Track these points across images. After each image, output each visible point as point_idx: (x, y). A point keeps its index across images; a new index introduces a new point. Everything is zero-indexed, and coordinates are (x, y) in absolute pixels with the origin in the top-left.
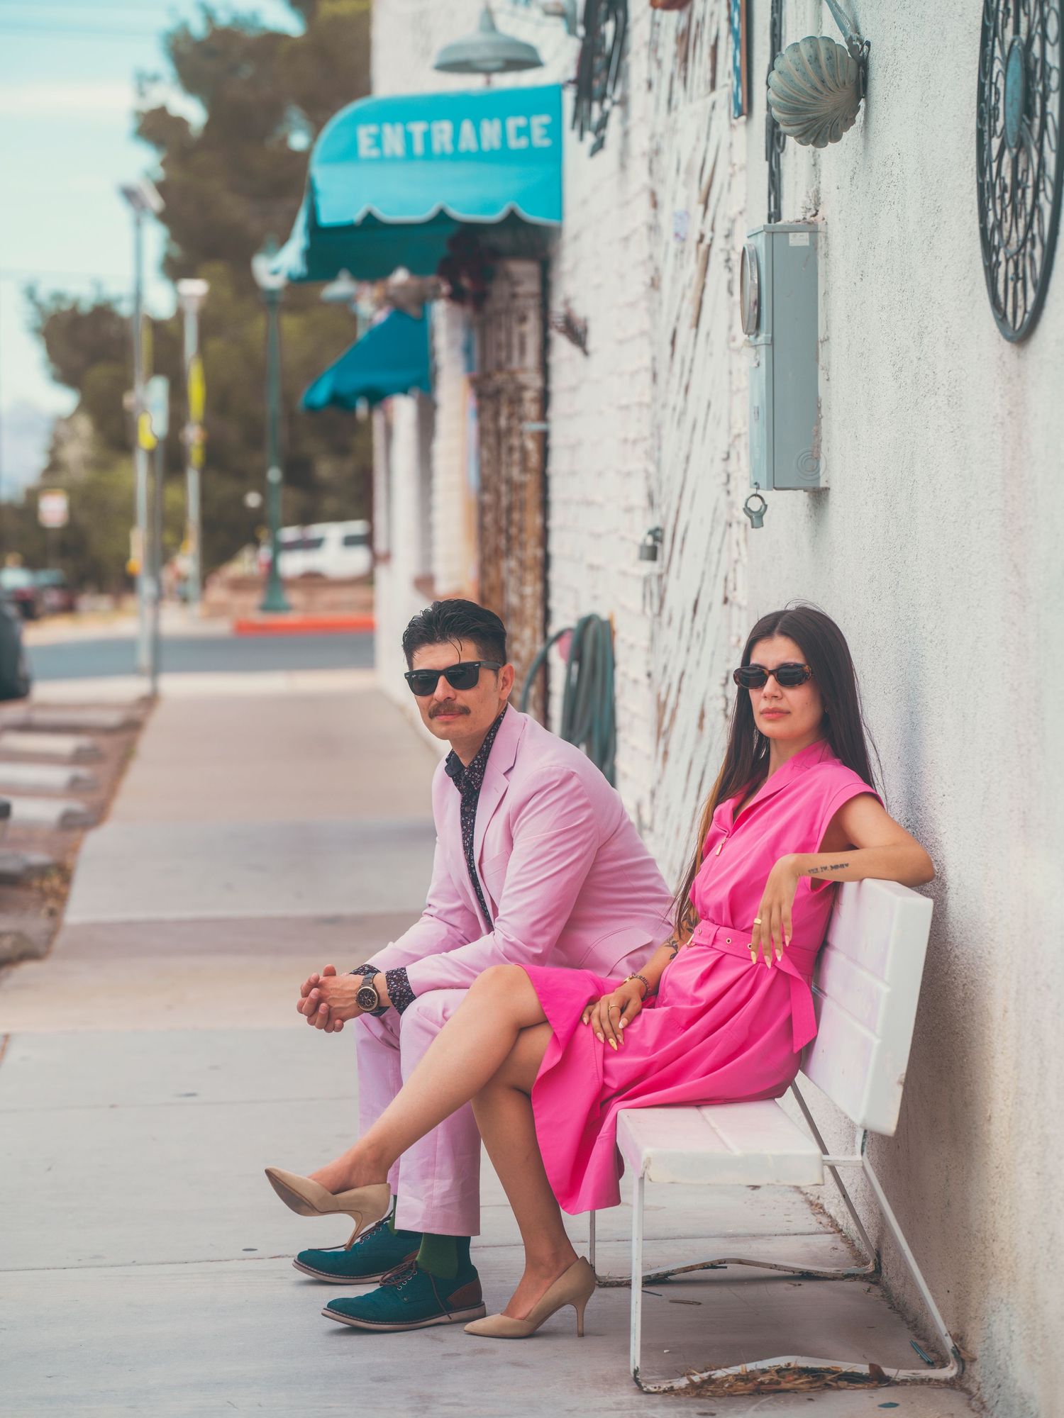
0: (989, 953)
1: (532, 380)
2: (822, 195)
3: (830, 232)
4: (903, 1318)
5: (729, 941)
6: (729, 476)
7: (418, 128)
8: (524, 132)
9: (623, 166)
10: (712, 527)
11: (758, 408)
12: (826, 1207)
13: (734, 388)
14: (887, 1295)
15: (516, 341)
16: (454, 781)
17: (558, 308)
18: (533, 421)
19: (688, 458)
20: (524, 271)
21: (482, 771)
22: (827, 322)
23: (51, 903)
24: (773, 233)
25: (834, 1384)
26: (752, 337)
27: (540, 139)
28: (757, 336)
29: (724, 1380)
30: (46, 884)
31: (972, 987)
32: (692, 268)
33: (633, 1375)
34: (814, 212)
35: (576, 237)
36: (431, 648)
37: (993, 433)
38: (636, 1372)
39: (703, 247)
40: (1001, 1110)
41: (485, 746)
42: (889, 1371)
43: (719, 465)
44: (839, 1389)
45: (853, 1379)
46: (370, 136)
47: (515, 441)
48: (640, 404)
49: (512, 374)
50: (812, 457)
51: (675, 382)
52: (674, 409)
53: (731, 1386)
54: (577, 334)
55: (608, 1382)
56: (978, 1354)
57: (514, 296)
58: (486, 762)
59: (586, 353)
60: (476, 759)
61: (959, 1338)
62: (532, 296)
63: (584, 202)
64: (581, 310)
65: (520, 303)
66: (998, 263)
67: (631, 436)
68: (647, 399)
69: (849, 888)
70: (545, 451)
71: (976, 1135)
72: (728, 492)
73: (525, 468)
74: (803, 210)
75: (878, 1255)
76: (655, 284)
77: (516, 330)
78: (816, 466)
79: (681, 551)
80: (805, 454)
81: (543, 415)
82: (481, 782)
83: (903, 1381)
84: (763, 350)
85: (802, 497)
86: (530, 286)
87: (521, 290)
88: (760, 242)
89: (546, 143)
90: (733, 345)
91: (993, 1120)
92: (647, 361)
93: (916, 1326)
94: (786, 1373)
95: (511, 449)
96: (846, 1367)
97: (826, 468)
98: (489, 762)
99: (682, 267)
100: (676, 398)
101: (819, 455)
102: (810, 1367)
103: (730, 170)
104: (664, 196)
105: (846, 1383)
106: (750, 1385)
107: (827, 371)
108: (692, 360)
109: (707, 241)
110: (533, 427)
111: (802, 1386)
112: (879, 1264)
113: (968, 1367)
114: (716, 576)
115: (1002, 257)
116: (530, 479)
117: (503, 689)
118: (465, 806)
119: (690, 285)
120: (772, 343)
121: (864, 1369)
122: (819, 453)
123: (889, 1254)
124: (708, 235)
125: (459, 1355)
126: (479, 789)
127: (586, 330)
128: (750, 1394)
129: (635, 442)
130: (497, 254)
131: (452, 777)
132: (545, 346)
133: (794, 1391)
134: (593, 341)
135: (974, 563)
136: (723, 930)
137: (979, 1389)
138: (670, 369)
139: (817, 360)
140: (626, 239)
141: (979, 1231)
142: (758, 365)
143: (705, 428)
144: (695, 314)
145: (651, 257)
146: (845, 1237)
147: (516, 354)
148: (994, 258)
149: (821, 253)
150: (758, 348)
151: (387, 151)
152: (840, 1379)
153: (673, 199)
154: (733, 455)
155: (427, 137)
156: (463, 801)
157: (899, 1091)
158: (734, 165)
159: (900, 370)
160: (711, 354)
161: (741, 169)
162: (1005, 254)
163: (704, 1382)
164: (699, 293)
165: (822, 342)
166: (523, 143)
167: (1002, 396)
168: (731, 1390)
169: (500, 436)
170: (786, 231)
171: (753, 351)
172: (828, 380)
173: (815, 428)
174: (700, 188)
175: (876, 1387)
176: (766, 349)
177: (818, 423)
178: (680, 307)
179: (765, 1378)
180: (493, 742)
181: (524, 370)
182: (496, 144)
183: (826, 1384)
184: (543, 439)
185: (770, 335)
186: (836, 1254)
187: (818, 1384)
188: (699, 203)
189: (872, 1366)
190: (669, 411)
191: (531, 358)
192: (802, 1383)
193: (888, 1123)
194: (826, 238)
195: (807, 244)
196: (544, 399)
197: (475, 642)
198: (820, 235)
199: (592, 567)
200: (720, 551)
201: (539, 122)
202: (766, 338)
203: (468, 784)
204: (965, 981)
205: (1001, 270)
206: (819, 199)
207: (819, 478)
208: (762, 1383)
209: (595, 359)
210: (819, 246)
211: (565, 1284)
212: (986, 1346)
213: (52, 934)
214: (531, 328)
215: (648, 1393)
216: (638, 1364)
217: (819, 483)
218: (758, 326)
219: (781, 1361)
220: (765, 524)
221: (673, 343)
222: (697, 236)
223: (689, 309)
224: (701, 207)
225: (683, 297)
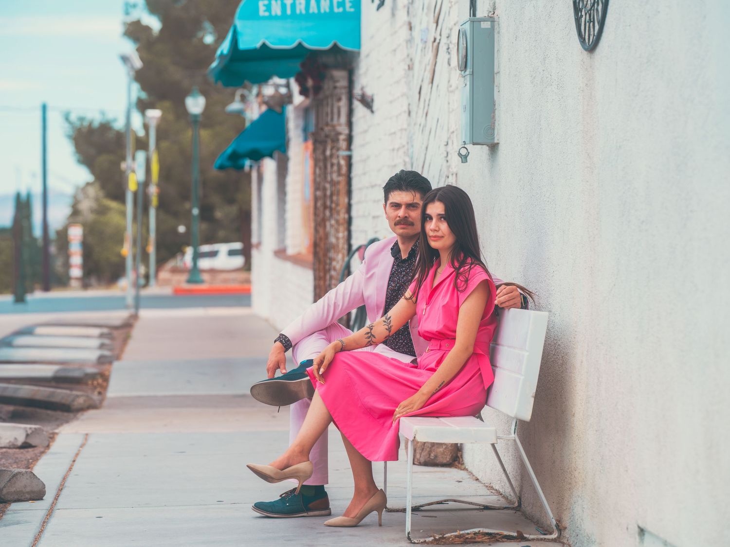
0: (574, 338)
1: (344, 130)
2: (497, 5)
3: (500, 21)
4: (532, 521)
5: (447, 345)
6: (447, 153)
7: (289, 2)
8: (342, 5)
9: (393, 15)
10: (439, 179)
11: (465, 106)
12: (494, 486)
13: (451, 110)
14: (524, 514)
15: (335, 111)
17: (357, 91)
18: (343, 150)
19: (427, 148)
20: (340, 75)
22: (499, 64)
23: (98, 389)
24: (473, 22)
25: (500, 540)
26: (463, 72)
27: (349, 8)
28: (465, 72)
29: (449, 538)
30: (95, 383)
31: (566, 357)
32: (430, 55)
33: (407, 535)
34: (493, 13)
35: (368, 56)
36: (400, 192)
37: (578, 96)
38: (409, 533)
39: (436, 44)
40: (579, 409)
42: (525, 535)
43: (443, 148)
44: (503, 542)
45: (509, 538)
46: (264, 5)
47: (335, 161)
48: (401, 130)
49: (333, 126)
50: (491, 128)
51: (420, 112)
52: (420, 125)
53: (453, 540)
54: (367, 103)
55: (397, 541)
56: (567, 525)
57: (335, 88)
59: (372, 112)
61: (559, 521)
62: (345, 88)
63: (372, 37)
64: (369, 92)
65: (338, 91)
66: (582, 16)
67: (396, 147)
68: (405, 126)
70: (350, 166)
71: (567, 425)
72: (447, 161)
73: (339, 174)
74: (488, 12)
75: (520, 498)
76: (410, 68)
77: (336, 105)
78: (492, 132)
80: (487, 127)
81: (349, 148)
83: (532, 539)
84: (468, 78)
85: (485, 148)
86: (343, 83)
87: (338, 84)
88: (467, 27)
89: (352, 10)
90: (450, 89)
91: (576, 414)
92: (405, 108)
93: (538, 523)
94: (478, 534)
95: (332, 165)
96: (506, 533)
97: (497, 134)
99: (425, 55)
100: (421, 120)
101: (494, 127)
102: (489, 532)
103: (450, 5)
104: (415, 22)
105: (506, 540)
106: (462, 539)
107: (498, 87)
108: (430, 100)
109: (437, 41)
110: (343, 153)
111: (486, 540)
112: (520, 503)
113: (563, 533)
115: (583, 13)
116: (342, 179)
119: (429, 64)
120: (472, 74)
121: (515, 534)
122: (494, 126)
123: (525, 496)
124: (438, 38)
125: (324, 533)
127: (372, 100)
128: (461, 544)
129: (398, 149)
130: (326, 67)
132: (350, 112)
133: (482, 542)
134: (375, 106)
135: (569, 159)
137: (568, 541)
138: (418, 106)
139: (494, 82)
140: (395, 51)
141: (568, 469)
142: (466, 85)
143: (436, 132)
144: (431, 77)
145: (408, 56)
146: (504, 496)
147: (336, 117)
148: (580, 14)
149: (496, 31)
150: (465, 77)
151: (273, 13)
152: (503, 538)
153: (421, 23)
154: (450, 143)
155: (294, 6)
157: (532, 400)
158: (452, 2)
159: (535, 78)
160: (439, 96)
161: (455, 4)
162: (585, 11)
163: (440, 538)
164: (434, 67)
165: (496, 74)
166: (341, 10)
167: (583, 78)
168: (453, 541)
169: (325, 159)
170: (480, 21)
171: (463, 79)
172: (499, 92)
173: (493, 114)
174: (434, 16)
175: (520, 541)
176: (470, 77)
177: (494, 112)
178: (424, 75)
179: (469, 536)
181: (340, 125)
182: (328, 10)
183: (497, 540)
184: (349, 159)
185: (472, 70)
186: (499, 502)
187: (493, 540)
188: (434, 23)
189: (518, 532)
190: (418, 126)
191: (343, 119)
192: (486, 539)
193: (527, 416)
194: (499, 24)
195: (490, 27)
196: (350, 139)
198: (496, 23)
199: (374, 217)
202: (470, 71)
204: (563, 355)
205: (583, 19)
206: (495, 7)
207: (494, 138)
208: (467, 538)
209: (376, 114)
210: (495, 28)
211: (373, 501)
212: (571, 519)
213: (102, 401)
214: (343, 104)
215: (414, 543)
216: (410, 530)
217: (494, 141)
218: (466, 67)
219: (476, 530)
220: (468, 161)
221: (420, 93)
222: (432, 39)
223: (428, 76)
224: (435, 25)
225: (425, 70)
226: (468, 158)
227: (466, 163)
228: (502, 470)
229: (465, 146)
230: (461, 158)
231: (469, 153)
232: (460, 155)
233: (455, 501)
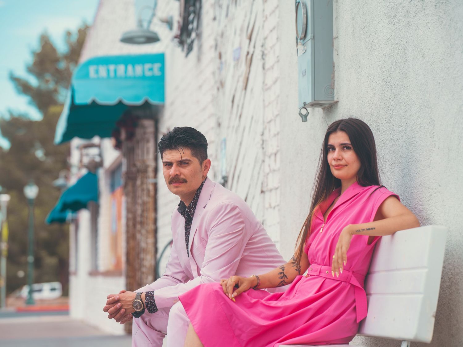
1: (152, 163)
5: (327, 272)
9: (199, 60)
11: (305, 70)
13: (266, 105)
15: (145, 149)
16: (182, 215)
18: (151, 178)
19: (241, 144)
20: (148, 123)
21: (194, 209)
22: (337, 30)
28: (304, 40)
32: (243, 68)
36: (170, 151)
41: (196, 197)
43: (258, 139)
47: (145, 186)
49: (144, 161)
50: (331, 88)
57: (145, 133)
58: (196, 205)
60: (192, 202)
62: (152, 132)
65: (147, 136)
70: (156, 190)
73: (148, 195)
77: (146, 145)
78: (332, 92)
79: (238, 181)
80: (328, 87)
81: (156, 176)
82: (194, 214)
84: (309, 43)
86: (151, 129)
87: (147, 131)
95: (143, 190)
97: (337, 93)
98: (198, 204)
101: (334, 87)
103: (264, 19)
107: (337, 50)
108: (243, 104)
109: (251, 53)
110: (151, 181)
114: (257, 184)
116: (151, 200)
117: (204, 171)
118: (186, 225)
119: (241, 76)
120: (313, 38)
122: (334, 86)
124: (252, 50)
126: (193, 217)
131: (181, 213)
136: (324, 267)
139: (333, 46)
142: (306, 51)
144: (245, 85)
147: (145, 154)
149: (334, 1)
150: (305, 45)
156: (186, 223)
158: (267, 15)
160: (253, 98)
164: (247, 75)
165: (335, 38)
171: (303, 46)
172: (338, 55)
173: (332, 75)
174: (247, 34)
176: (311, 41)
177: (333, 73)
180: (199, 195)
181: (148, 160)
185: (313, 35)
188: (247, 39)
190: (230, 130)
191: (151, 155)
196: (156, 171)
200: (259, 173)
202: (311, 36)
203: (188, 215)
207: (333, 97)
214: (151, 144)
217: (334, 99)
220: (308, 120)
221: (233, 101)
225: (238, 81)
226: (308, 117)
227: (306, 122)
229: (305, 107)
230: (302, 117)
231: (308, 113)
232: (300, 114)
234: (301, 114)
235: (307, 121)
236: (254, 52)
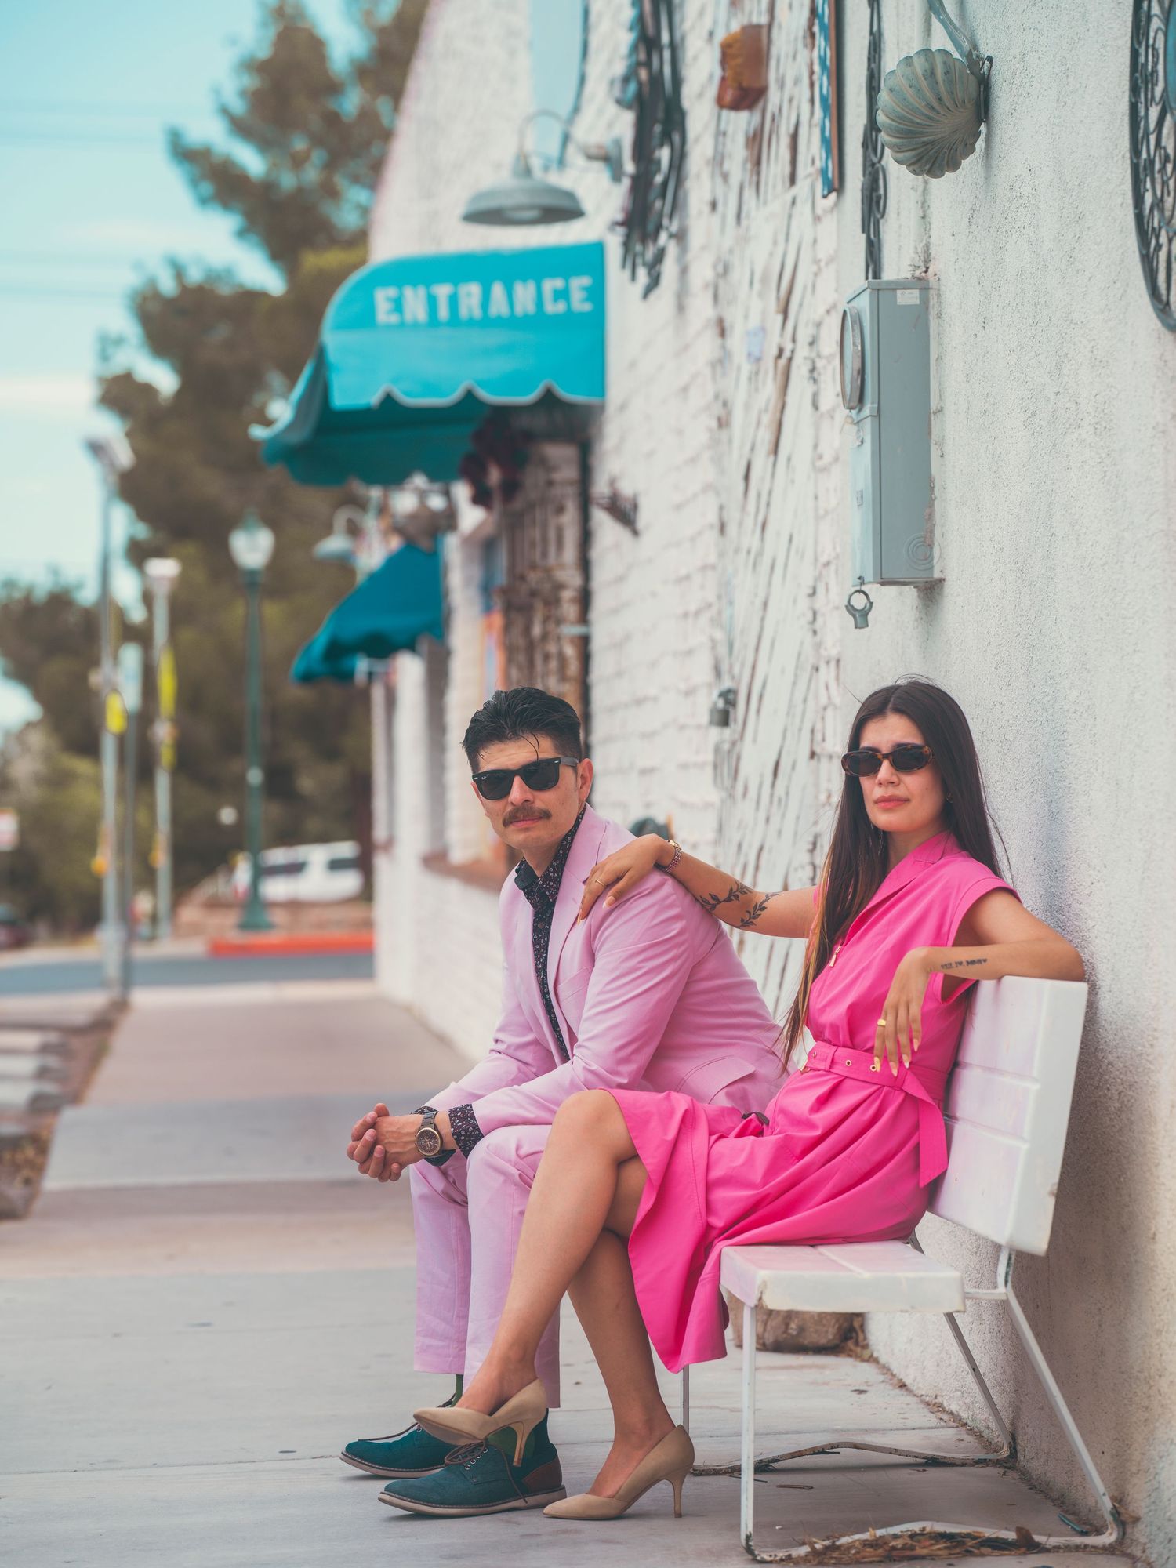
0: (1152, 1045)
1: (571, 578)
2: (933, 251)
3: (943, 288)
4: (1047, 1496)
5: (848, 1063)
6: (815, 614)
7: (443, 291)
8: (562, 295)
9: (681, 308)
10: (796, 676)
11: (862, 491)
12: (945, 1404)
13: (821, 512)
14: (1026, 1477)
15: (552, 535)
16: (525, 893)
17: (600, 487)
18: (572, 623)
19: (765, 604)
20: (561, 455)
21: (558, 881)
22: (940, 391)
23: (26, 1172)
24: (878, 290)
25: (976, 1551)
26: (854, 412)
27: (580, 303)
28: (859, 411)
29: (849, 1547)
30: (19, 1157)
31: (1131, 1093)
32: (769, 389)
33: (743, 1542)
34: (924, 269)
35: (623, 408)
36: (502, 745)
37: (1152, 446)
38: (748, 1538)
39: (783, 362)
40: (1169, 1222)
41: (561, 852)
42: (1037, 1538)
43: (803, 603)
44: (983, 1555)
45: (998, 1546)
46: (388, 299)
47: (552, 648)
48: (704, 568)
49: (548, 571)
50: (925, 543)
51: (749, 521)
52: (749, 552)
53: (858, 1552)
54: (624, 513)
55: (719, 1555)
56: (1142, 1512)
57: (550, 483)
58: (562, 870)
59: (636, 533)
60: (552, 866)
61: (1119, 1501)
62: (571, 483)
63: (633, 365)
64: (626, 489)
65: (557, 491)
66: (1159, 247)
67: (693, 608)
68: (712, 559)
69: (986, 987)
70: (585, 658)
71: (1136, 1261)
72: (815, 632)
73: (563, 677)
74: (911, 268)
75: (1014, 1438)
76: (723, 423)
77: (553, 522)
78: (928, 554)
79: (758, 711)
80: (914, 542)
81: (584, 618)
82: (557, 893)
83: (1054, 1547)
84: (868, 425)
85: (910, 592)
86: (568, 472)
87: (558, 476)
88: (864, 303)
89: (587, 307)
90: (819, 464)
91: (1158, 1236)
92: (712, 517)
93: (1063, 1503)
94: (921, 1538)
95: (547, 657)
96: (989, 1532)
97: (940, 557)
98: (565, 869)
99: (757, 390)
100: (752, 541)
101: (933, 541)
102: (948, 1531)
103: (814, 268)
104: (735, 318)
105: (989, 1550)
106: (880, 1551)
107: (941, 445)
108: (770, 493)
109: (787, 354)
110: (572, 630)
111: (940, 1552)
112: (1015, 1448)
113: (1129, 1530)
114: (800, 730)
115: (1163, 239)
116: (569, 689)
117: (581, 788)
118: (537, 922)
119: (766, 410)
120: (878, 414)
121: (1011, 1536)
122: (932, 538)
123: (1026, 1434)
124: (788, 347)
125: (539, 1535)
126: (554, 902)
127: (635, 507)
128: (881, 1562)
129: (697, 613)
130: (529, 437)
131: (523, 889)
132: (586, 538)
133: (932, 1557)
134: (643, 519)
135: (1129, 604)
136: (842, 1051)
137: (1144, 1552)
138: (744, 508)
139: (930, 433)
140: (685, 389)
141: (1141, 1372)
142: (862, 442)
143: (786, 565)
144: (773, 439)
145: (717, 397)
146: (971, 1430)
147: (552, 549)
148: (1153, 243)
149: (933, 312)
150: (861, 424)
151: (408, 316)
152: (982, 1546)
153: (746, 317)
154: (821, 590)
155: (454, 301)
156: (536, 915)
157: (1051, 1202)
158: (820, 260)
159: (1034, 414)
160: (793, 482)
161: (827, 264)
162: (1167, 233)
163: (826, 1548)
164: (778, 414)
165: (935, 413)
166: (561, 307)
167: (1163, 401)
168: (858, 1556)
169: (531, 647)
170: (895, 287)
171: (855, 428)
172: (942, 456)
173: (928, 511)
174: (778, 298)
175: (1025, 1554)
176: (872, 421)
177: (931, 505)
178: (755, 436)
179: (899, 1543)
180: (570, 847)
181: (562, 566)
182: (531, 308)
183: (967, 1551)
184: (584, 644)
185: (876, 405)
186: (962, 1445)
187: (958, 1550)
188: (778, 312)
189: (1019, 1530)
190: (743, 554)
191: (570, 553)
192: (939, 1549)
193: (1038, 1241)
194: (939, 296)
195: (918, 302)
196: (585, 599)
197: (550, 737)
198: (932, 292)
199: (645, 772)
200: (805, 701)
201: (579, 283)
202: (871, 409)
203: (543, 896)
204: (1121, 1088)
205: (1163, 255)
206: (929, 255)
207: (932, 567)
208: (894, 1548)
209: (647, 538)
210: (931, 304)
211: (659, 1456)
212: (1152, 1500)
213: (30, 1200)
214: (569, 520)
215: (763, 1562)
216: (750, 1529)
217: (932, 574)
218: (861, 400)
219: (916, 1527)
220: (870, 624)
221: (747, 478)
222: (775, 352)
223: (765, 436)
224: (780, 318)
225: (759, 423)
226: (870, 616)
227: (866, 629)
228: (967, 1368)
229: (864, 588)
230: (854, 616)
231: (871, 604)
232: (850, 608)
233: (856, 1446)
234: (852, 607)
235: (867, 626)
236: (793, 352)
